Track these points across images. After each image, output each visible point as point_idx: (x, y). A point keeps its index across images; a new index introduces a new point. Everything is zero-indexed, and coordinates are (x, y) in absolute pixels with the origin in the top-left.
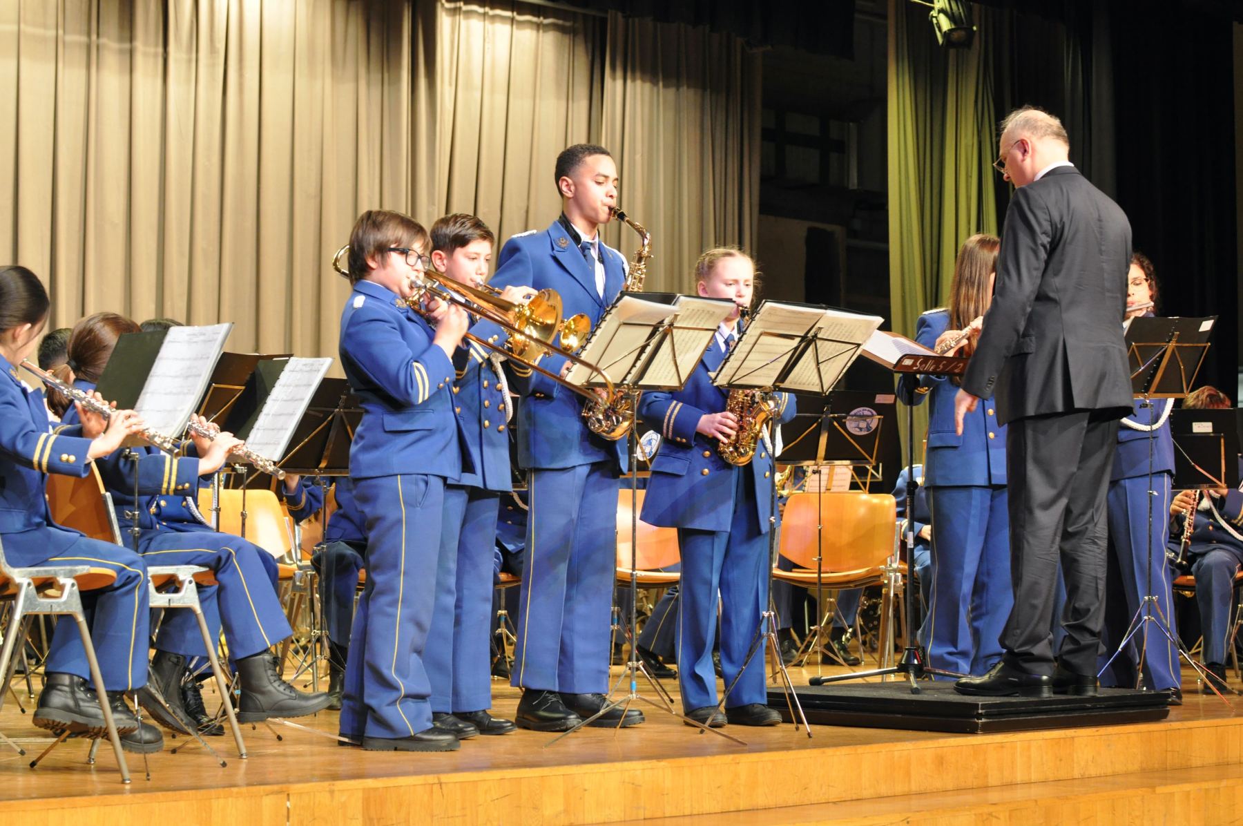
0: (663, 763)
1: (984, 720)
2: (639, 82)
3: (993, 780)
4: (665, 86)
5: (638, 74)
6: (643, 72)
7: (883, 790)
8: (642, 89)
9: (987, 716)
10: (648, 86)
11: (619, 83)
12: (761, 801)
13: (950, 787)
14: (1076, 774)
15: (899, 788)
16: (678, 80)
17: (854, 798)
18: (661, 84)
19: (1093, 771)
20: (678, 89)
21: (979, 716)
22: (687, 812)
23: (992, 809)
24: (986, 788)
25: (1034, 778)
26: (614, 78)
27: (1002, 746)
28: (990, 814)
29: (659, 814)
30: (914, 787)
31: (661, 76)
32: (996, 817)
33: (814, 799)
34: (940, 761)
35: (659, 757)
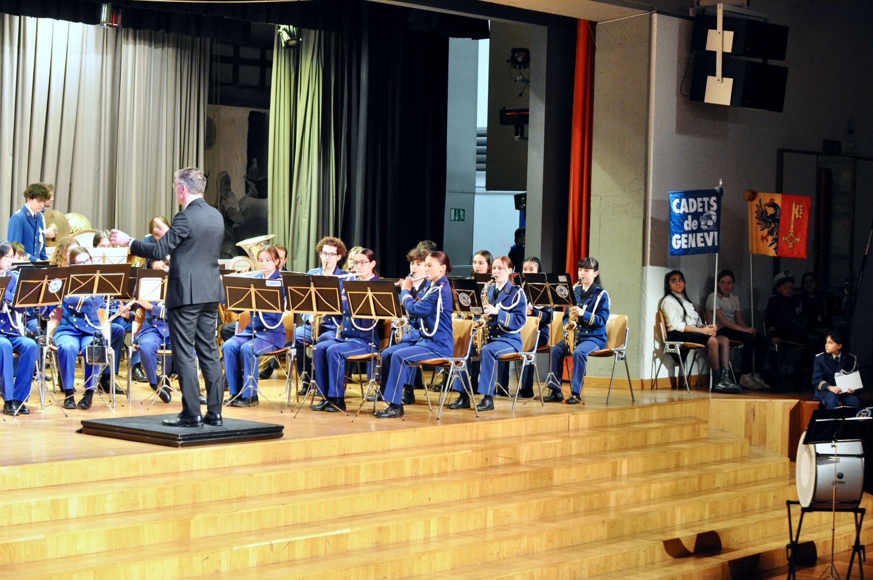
0: (17, 467)
1: (181, 442)
2: (142, 46)
3: (182, 469)
4: (155, 48)
5: (142, 41)
6: (145, 40)
7: (125, 475)
8: (144, 49)
9: (183, 440)
10: (147, 47)
11: (131, 46)
12: (64, 482)
13: (159, 473)
14: (227, 465)
15: (133, 474)
16: (163, 44)
17: (110, 478)
18: (153, 47)
19: (235, 464)
20: (163, 48)
21: (180, 440)
22: (28, 487)
23: (166, 486)
24: (177, 473)
25: (203, 467)
26: (127, 44)
27: (186, 454)
28: (165, 488)
29: (15, 488)
30: (140, 473)
31: (153, 43)
32: (168, 489)
33: (90, 480)
34: (154, 462)
35: (15, 464)
